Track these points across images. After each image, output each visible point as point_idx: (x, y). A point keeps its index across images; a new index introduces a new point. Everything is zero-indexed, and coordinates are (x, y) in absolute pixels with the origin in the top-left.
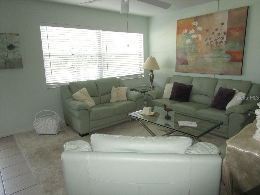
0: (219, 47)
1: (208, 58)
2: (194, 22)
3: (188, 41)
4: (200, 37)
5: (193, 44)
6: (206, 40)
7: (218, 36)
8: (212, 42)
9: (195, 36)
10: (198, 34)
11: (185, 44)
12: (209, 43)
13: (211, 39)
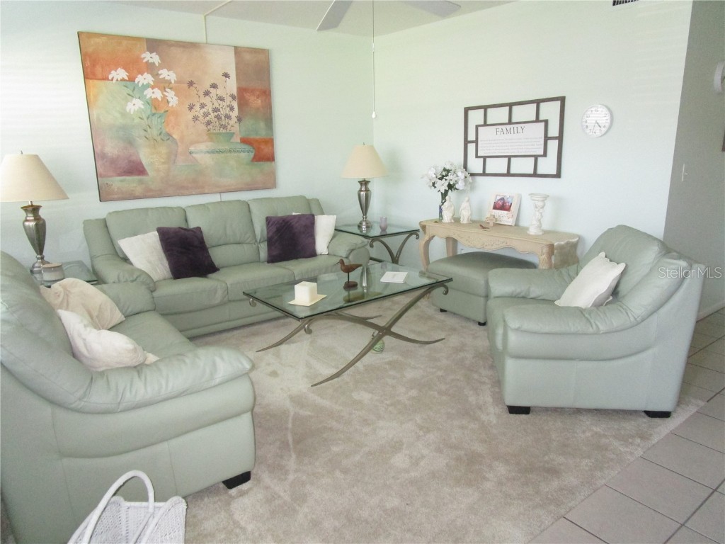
0: (225, 127)
1: (203, 154)
2: (148, 53)
3: (135, 106)
4: (173, 99)
5: (154, 115)
6: (191, 108)
7: (221, 102)
8: (206, 115)
9: (158, 94)
10: (165, 88)
11: (124, 114)
12: (201, 118)
13: (203, 106)
